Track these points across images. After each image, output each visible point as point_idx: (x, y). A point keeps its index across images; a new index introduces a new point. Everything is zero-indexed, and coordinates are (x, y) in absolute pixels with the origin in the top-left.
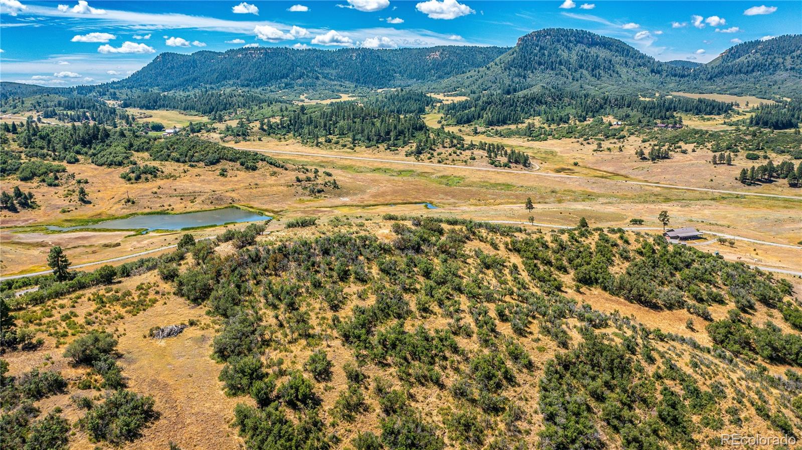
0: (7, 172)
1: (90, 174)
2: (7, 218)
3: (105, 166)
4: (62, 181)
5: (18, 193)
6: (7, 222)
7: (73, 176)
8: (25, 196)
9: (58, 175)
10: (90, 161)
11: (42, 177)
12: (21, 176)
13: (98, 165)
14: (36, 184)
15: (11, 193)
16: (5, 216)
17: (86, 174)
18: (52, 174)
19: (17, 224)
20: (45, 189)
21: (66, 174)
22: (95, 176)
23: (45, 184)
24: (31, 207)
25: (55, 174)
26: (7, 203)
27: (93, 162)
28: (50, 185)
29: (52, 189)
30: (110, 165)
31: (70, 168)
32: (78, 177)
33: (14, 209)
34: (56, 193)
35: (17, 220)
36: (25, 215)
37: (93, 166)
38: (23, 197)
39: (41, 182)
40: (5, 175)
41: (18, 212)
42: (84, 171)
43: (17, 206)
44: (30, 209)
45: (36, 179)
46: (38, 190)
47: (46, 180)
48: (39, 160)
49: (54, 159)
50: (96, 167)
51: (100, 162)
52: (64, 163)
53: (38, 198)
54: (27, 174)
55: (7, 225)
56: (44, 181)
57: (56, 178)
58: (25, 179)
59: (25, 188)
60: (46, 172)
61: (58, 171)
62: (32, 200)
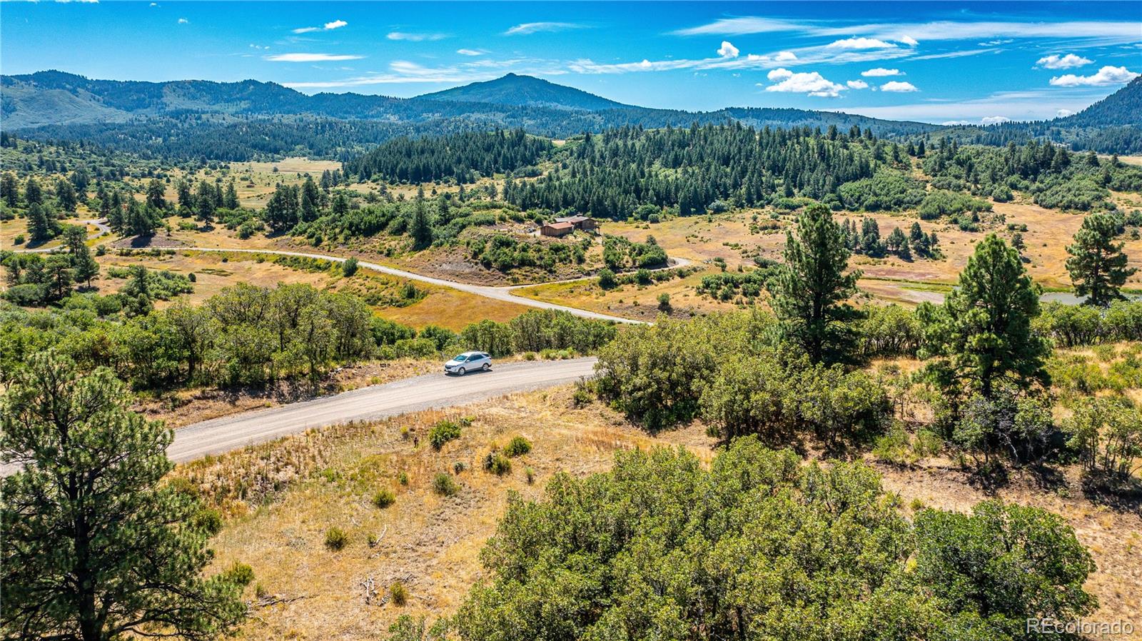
0: (904, 206)
1: (1031, 219)
2: (895, 268)
3: (1058, 210)
4: (984, 225)
5: (917, 234)
6: (895, 273)
7: (1003, 219)
8: (927, 239)
9: (979, 215)
10: (1032, 200)
11: (954, 216)
12: (923, 211)
13: (1046, 207)
14: (942, 226)
15: (907, 233)
16: (893, 265)
17: (1023, 218)
18: (969, 213)
19: (908, 277)
20: (955, 233)
21: (992, 215)
22: (1038, 223)
23: (957, 227)
24: (932, 256)
25: (975, 213)
26: (898, 246)
27: (1036, 202)
28: (964, 229)
29: (968, 236)
30: (1066, 208)
31: (999, 208)
32: (1009, 221)
33: (906, 256)
34: (972, 241)
35: (909, 273)
36: (921, 266)
37: (1036, 207)
38: (923, 239)
39: (951, 223)
40: (901, 209)
41: (912, 262)
42: (1021, 214)
43: (912, 252)
44: (930, 260)
45: (945, 218)
46: (946, 234)
47: (960, 220)
48: (951, 192)
49: (974, 194)
50: (1042, 209)
51: (1049, 201)
52: (990, 200)
53: (944, 244)
54: (932, 209)
55: (894, 277)
56: (955, 222)
57: (976, 219)
58: (928, 217)
59: (927, 228)
60: (961, 209)
61: (979, 209)
62: (935, 247)
